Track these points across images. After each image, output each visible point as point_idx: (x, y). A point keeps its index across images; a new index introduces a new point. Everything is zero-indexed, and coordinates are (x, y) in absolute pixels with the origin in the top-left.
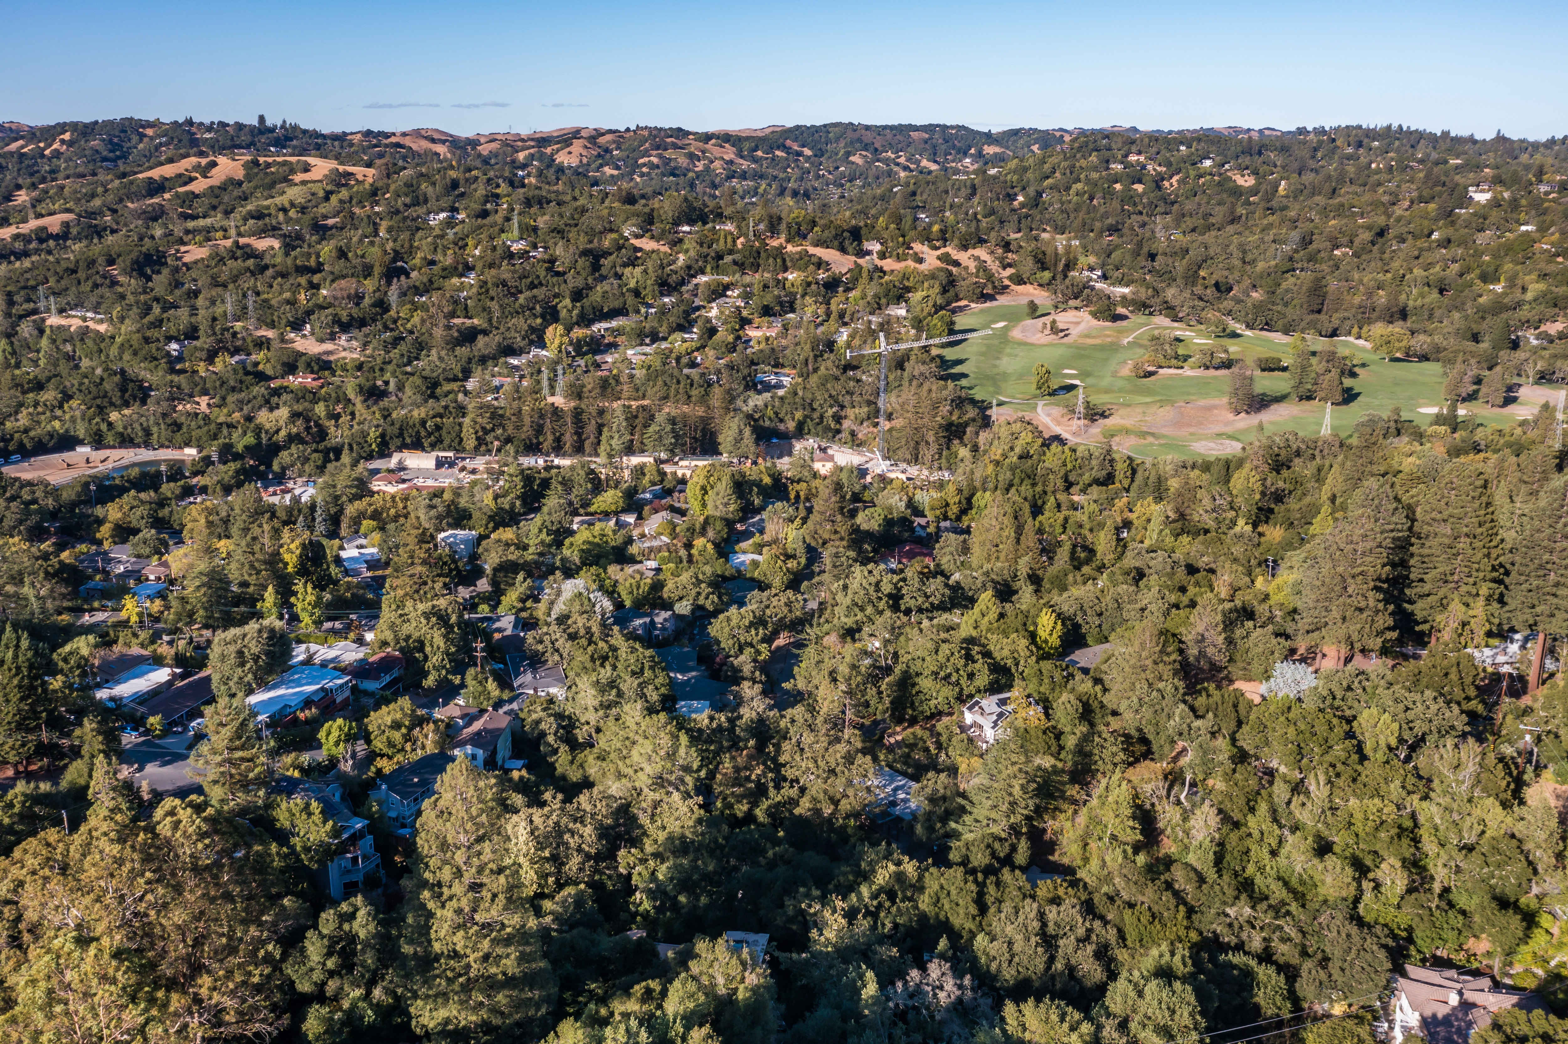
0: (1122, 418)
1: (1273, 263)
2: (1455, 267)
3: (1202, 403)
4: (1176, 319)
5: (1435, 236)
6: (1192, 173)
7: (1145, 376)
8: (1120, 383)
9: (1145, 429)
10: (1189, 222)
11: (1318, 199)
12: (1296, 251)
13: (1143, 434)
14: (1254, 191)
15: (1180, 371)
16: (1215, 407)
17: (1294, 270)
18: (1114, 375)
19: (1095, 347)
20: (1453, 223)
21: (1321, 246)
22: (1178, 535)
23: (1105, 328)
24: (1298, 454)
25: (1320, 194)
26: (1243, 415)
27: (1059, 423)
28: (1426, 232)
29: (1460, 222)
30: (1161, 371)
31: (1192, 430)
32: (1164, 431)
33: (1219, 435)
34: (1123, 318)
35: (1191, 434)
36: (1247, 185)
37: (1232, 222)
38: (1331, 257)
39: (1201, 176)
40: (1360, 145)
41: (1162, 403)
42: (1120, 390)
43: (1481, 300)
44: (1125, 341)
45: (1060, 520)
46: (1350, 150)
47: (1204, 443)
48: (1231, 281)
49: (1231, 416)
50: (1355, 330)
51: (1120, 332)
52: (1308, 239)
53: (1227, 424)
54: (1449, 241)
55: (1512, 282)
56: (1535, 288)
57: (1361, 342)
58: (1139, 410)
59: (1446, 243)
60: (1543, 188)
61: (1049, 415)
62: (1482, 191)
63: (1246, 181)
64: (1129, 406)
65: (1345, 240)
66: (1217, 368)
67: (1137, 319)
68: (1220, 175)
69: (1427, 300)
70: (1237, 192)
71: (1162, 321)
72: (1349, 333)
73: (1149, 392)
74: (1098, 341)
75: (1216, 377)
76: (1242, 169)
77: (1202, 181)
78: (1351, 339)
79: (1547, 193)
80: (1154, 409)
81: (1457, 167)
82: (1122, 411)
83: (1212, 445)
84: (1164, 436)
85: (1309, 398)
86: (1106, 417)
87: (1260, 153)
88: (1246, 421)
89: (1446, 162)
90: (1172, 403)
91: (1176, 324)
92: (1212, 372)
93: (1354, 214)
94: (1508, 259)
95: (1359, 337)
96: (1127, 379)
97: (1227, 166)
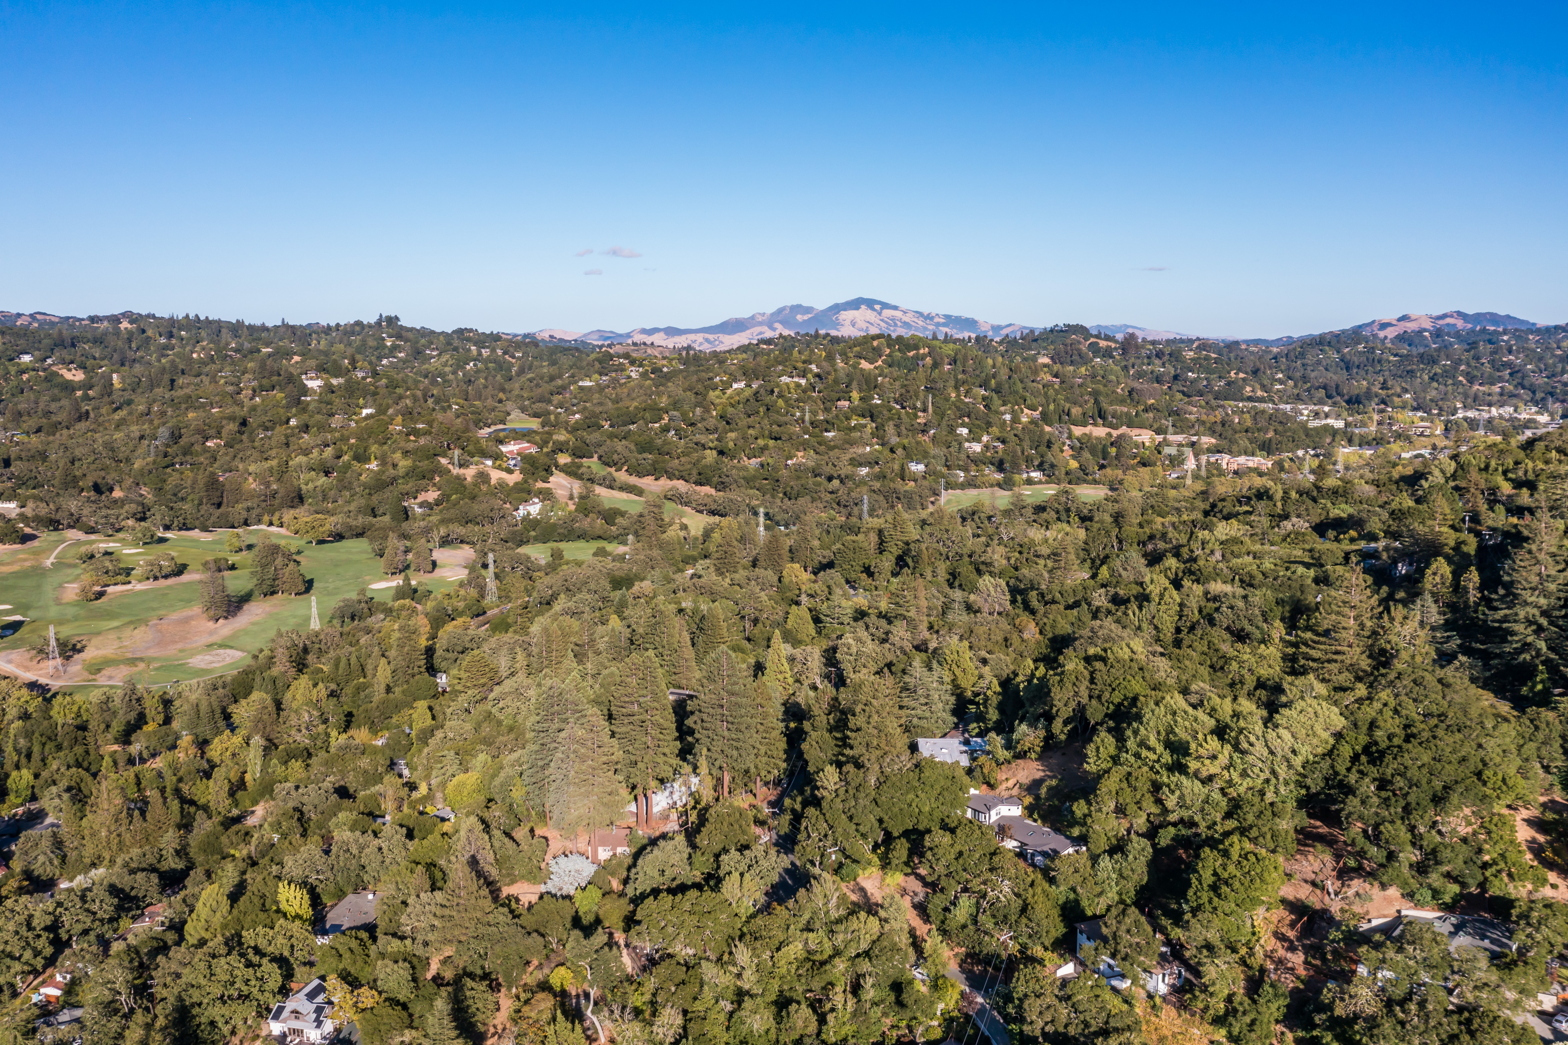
0: (98, 648)
1: (150, 459)
2: (329, 452)
3: (175, 616)
4: (91, 531)
5: (293, 422)
6: (13, 370)
7: (97, 599)
8: (71, 611)
9: (130, 655)
10: (31, 423)
11: (158, 391)
12: (167, 446)
13: (133, 662)
14: (87, 386)
15: (129, 587)
16: (191, 618)
17: (173, 465)
18: (58, 602)
19: (16, 575)
20: (304, 410)
21: (193, 440)
22: (286, 762)
23: (16, 552)
24: (306, 650)
25: (158, 386)
26: (221, 621)
27: (27, 669)
28: (284, 419)
29: (311, 407)
30: (110, 589)
31: (179, 646)
32: (151, 653)
33: (210, 646)
34: (32, 537)
35: (181, 651)
36: (77, 379)
37: (79, 419)
38: (206, 450)
39: (23, 372)
40: (171, 336)
41: (135, 623)
42: (76, 618)
43: (363, 478)
44: (49, 563)
45: (132, 779)
46: (163, 340)
47: (199, 657)
48: (110, 482)
49: (211, 624)
50: (266, 518)
51: (37, 553)
52: (177, 433)
53: (211, 633)
54: (307, 426)
55: (383, 460)
56: (404, 464)
57: (273, 529)
58: (112, 636)
59: (306, 428)
60: (360, 375)
61: (10, 662)
62: (311, 379)
63: (76, 376)
64: (99, 633)
65: (212, 432)
66: (166, 577)
67: (46, 537)
68: (45, 370)
69: (319, 483)
70: (69, 387)
71: (74, 534)
72: (259, 522)
73: (110, 615)
74: (16, 568)
75: (170, 587)
76: (66, 363)
77: (25, 377)
78: (263, 527)
79: (364, 378)
80: (128, 632)
81: (270, 355)
82: (95, 641)
83: (208, 658)
84: (154, 659)
85: (273, 593)
86: (80, 651)
87: (73, 345)
88: (225, 628)
89: (259, 351)
90: (145, 622)
91: (93, 537)
92: (162, 583)
93: (203, 406)
94: (371, 441)
95: (271, 524)
96: (76, 604)
97: (49, 361)
